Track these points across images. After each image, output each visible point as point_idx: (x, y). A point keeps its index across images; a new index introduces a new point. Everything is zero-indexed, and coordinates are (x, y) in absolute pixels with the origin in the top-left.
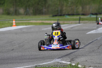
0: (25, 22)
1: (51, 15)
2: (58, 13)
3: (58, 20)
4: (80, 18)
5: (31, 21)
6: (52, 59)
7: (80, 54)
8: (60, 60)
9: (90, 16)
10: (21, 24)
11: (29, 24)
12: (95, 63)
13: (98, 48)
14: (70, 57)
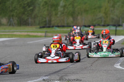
0: (8, 33)
1: (39, 27)
2: (46, 24)
3: (46, 32)
5: (15, 33)
6: (38, 77)
7: (71, 71)
8: (48, 77)
9: (83, 28)
10: (3, 36)
11: (12, 36)
13: (91, 65)
14: (59, 75)
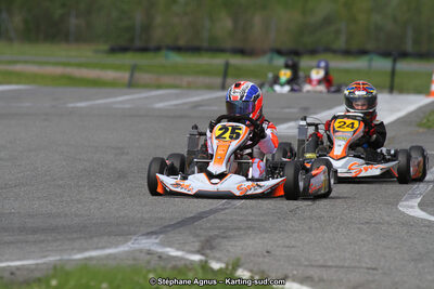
1: (105, 47)
2: (132, 40)
3: (134, 69)
4: (227, 65)
5: (19, 68)
8: (157, 241)
9: (271, 60)
12: (306, 263)
13: (314, 202)
14: (198, 232)
